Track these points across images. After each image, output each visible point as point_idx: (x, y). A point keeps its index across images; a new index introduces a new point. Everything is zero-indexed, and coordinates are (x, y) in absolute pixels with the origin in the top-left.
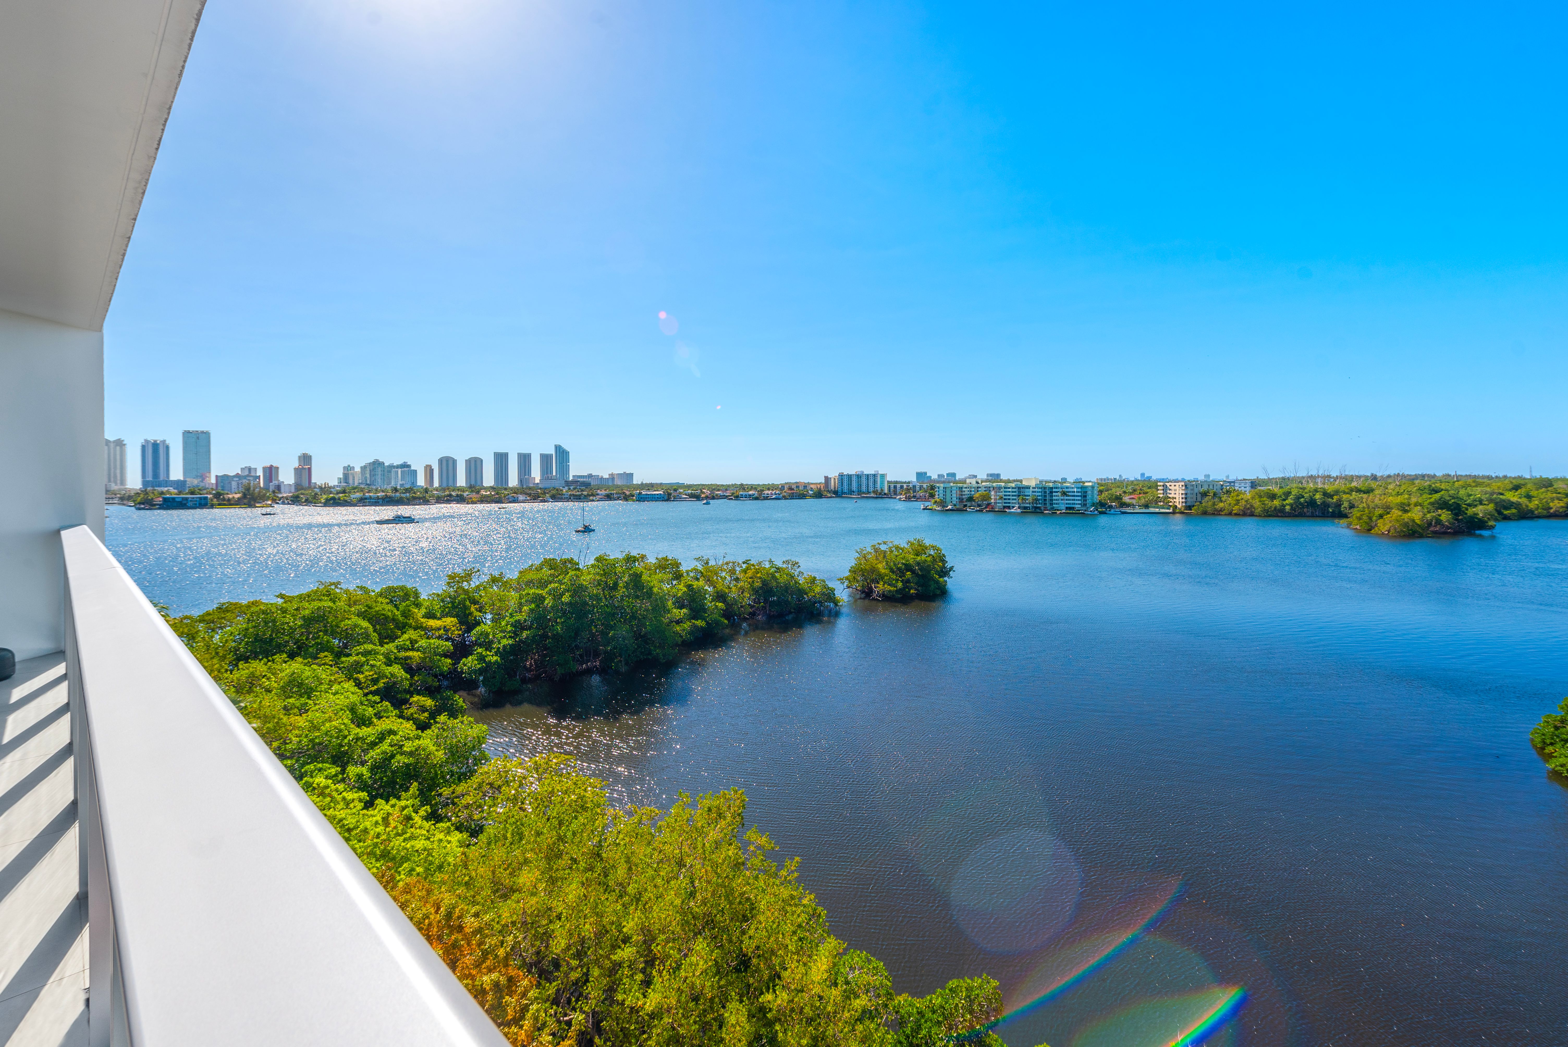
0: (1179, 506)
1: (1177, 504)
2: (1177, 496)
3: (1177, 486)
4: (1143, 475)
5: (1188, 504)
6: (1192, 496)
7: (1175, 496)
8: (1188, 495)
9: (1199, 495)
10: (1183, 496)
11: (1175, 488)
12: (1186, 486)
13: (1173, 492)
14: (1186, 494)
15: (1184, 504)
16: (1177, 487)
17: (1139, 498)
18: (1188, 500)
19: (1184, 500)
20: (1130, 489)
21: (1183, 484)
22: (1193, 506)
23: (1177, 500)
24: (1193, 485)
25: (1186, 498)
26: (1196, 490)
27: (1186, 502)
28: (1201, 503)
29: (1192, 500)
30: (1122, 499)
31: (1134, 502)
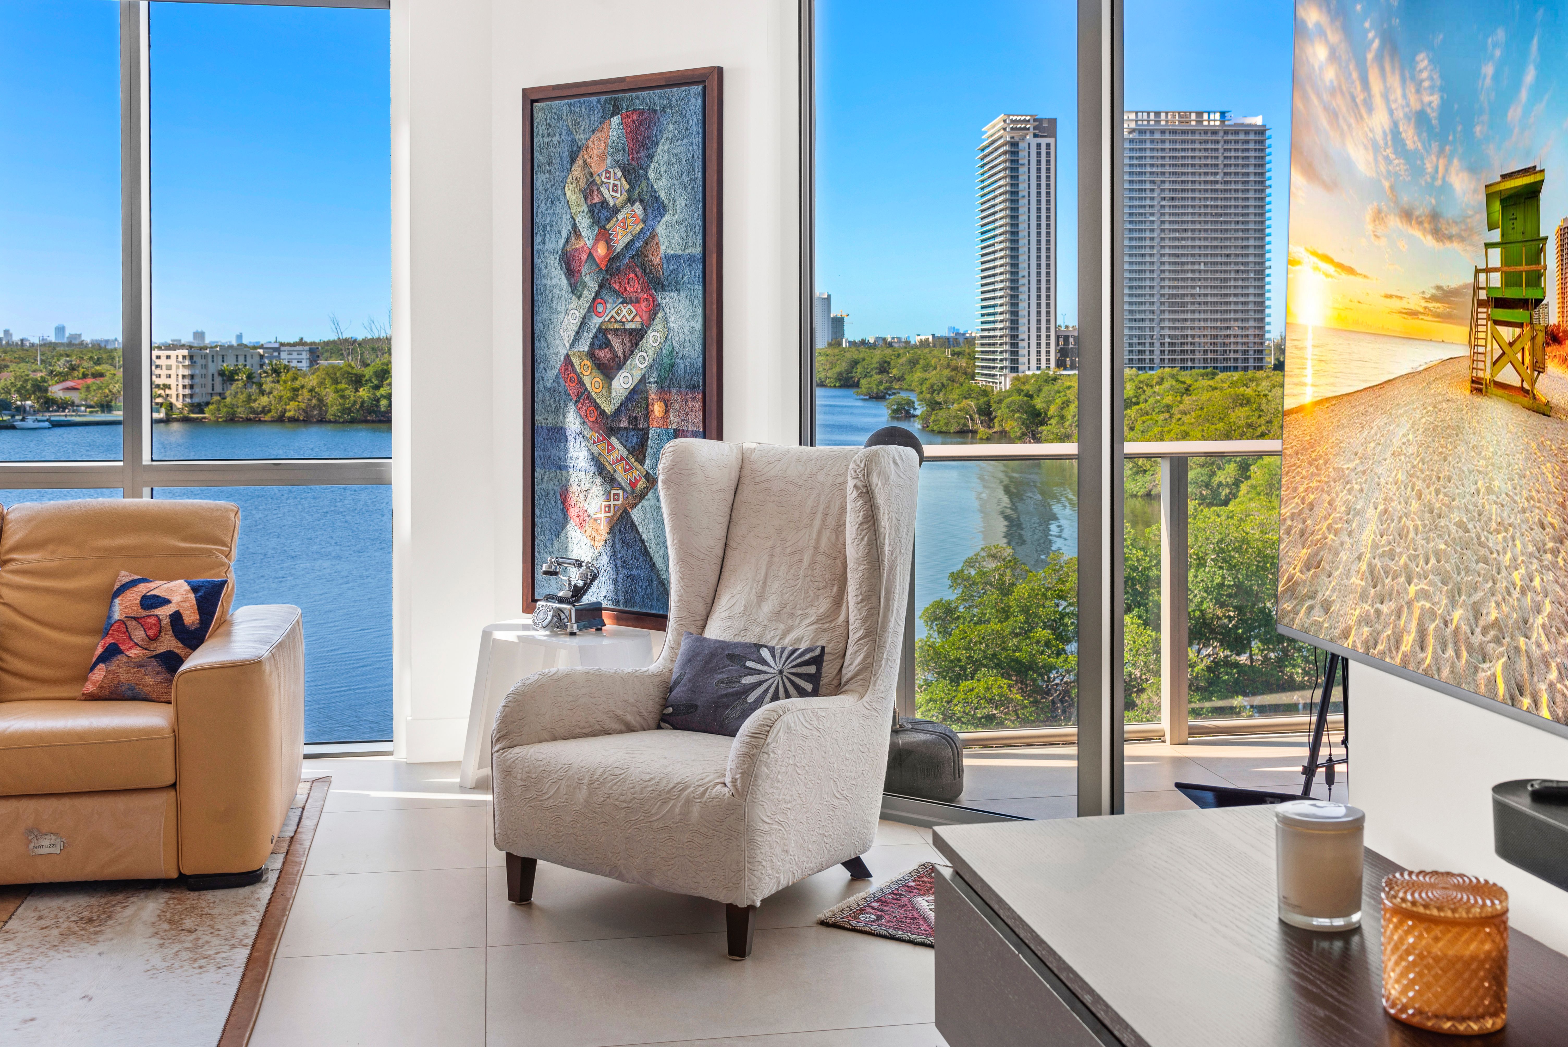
0: (179, 405)
1: (173, 400)
2: (172, 382)
3: (173, 358)
4: (60, 330)
5: (196, 400)
6: (203, 381)
7: (167, 381)
8: (197, 380)
9: (218, 380)
10: (187, 382)
11: (169, 362)
12: (191, 357)
13: (164, 372)
14: (192, 377)
15: (188, 400)
16: (172, 362)
17: (88, 388)
18: (197, 390)
19: (187, 391)
20: (60, 366)
21: (185, 352)
22: (208, 404)
23: (173, 392)
24: (205, 356)
25: (192, 387)
26: (213, 368)
27: (191, 396)
28: (223, 396)
29: (204, 391)
30: (46, 390)
31: (76, 397)
